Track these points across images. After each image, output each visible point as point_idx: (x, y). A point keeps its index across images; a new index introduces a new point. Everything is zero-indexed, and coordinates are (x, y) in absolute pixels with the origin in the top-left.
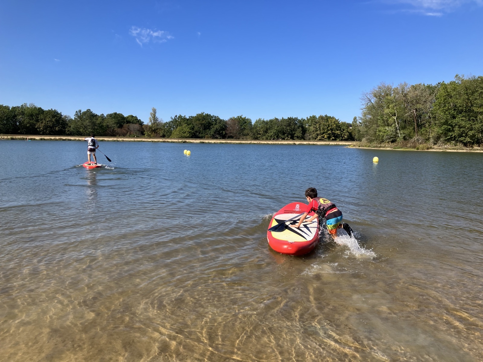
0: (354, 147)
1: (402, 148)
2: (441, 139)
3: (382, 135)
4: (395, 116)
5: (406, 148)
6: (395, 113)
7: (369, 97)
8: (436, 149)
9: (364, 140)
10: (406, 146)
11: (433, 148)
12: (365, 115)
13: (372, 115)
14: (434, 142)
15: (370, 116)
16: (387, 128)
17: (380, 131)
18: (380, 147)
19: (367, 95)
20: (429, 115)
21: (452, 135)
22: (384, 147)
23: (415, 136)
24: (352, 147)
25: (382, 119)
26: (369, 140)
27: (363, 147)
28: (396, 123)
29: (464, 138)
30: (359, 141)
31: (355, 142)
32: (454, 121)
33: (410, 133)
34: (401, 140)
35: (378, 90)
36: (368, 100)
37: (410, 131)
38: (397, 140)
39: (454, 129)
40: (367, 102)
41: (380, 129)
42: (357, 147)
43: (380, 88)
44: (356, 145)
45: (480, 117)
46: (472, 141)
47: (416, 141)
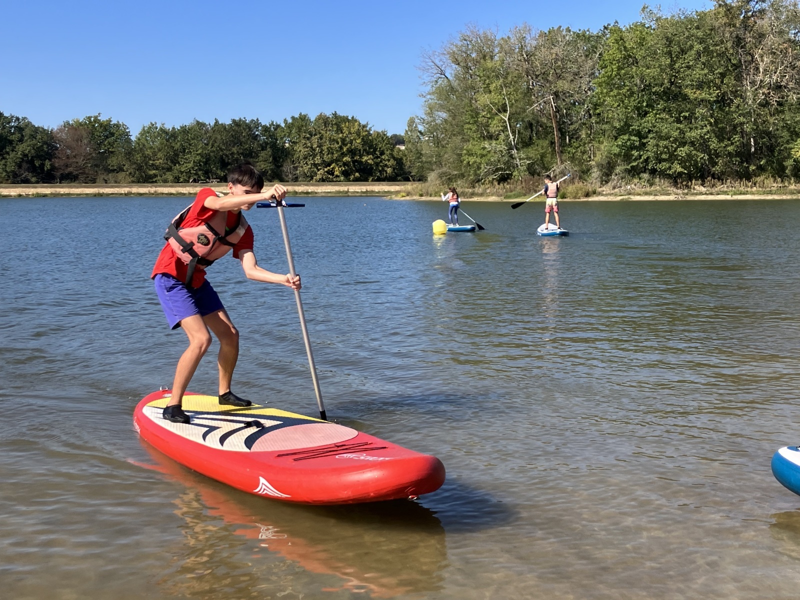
0: (408, 198)
1: (524, 195)
2: (618, 169)
3: (475, 162)
4: (505, 111)
6: (505, 105)
7: (439, 64)
8: (606, 195)
9: (432, 176)
11: (600, 194)
12: (431, 110)
13: (449, 111)
14: (601, 178)
15: (444, 115)
16: (486, 144)
17: (470, 154)
18: (473, 194)
19: (435, 58)
20: (587, 107)
21: (640, 156)
22: (482, 194)
23: (557, 163)
24: (403, 198)
25: (476, 122)
26: (445, 178)
27: (431, 196)
28: (507, 131)
29: (668, 165)
30: (419, 180)
31: (410, 183)
32: (645, 122)
33: (543, 156)
34: (522, 174)
35: (460, 44)
36: (436, 71)
37: (543, 151)
38: (511, 175)
39: (645, 141)
40: (435, 76)
41: (470, 147)
42: (416, 198)
43: (465, 40)
44: (413, 192)
45: (701, 111)
46: (685, 171)
47: (557, 177)
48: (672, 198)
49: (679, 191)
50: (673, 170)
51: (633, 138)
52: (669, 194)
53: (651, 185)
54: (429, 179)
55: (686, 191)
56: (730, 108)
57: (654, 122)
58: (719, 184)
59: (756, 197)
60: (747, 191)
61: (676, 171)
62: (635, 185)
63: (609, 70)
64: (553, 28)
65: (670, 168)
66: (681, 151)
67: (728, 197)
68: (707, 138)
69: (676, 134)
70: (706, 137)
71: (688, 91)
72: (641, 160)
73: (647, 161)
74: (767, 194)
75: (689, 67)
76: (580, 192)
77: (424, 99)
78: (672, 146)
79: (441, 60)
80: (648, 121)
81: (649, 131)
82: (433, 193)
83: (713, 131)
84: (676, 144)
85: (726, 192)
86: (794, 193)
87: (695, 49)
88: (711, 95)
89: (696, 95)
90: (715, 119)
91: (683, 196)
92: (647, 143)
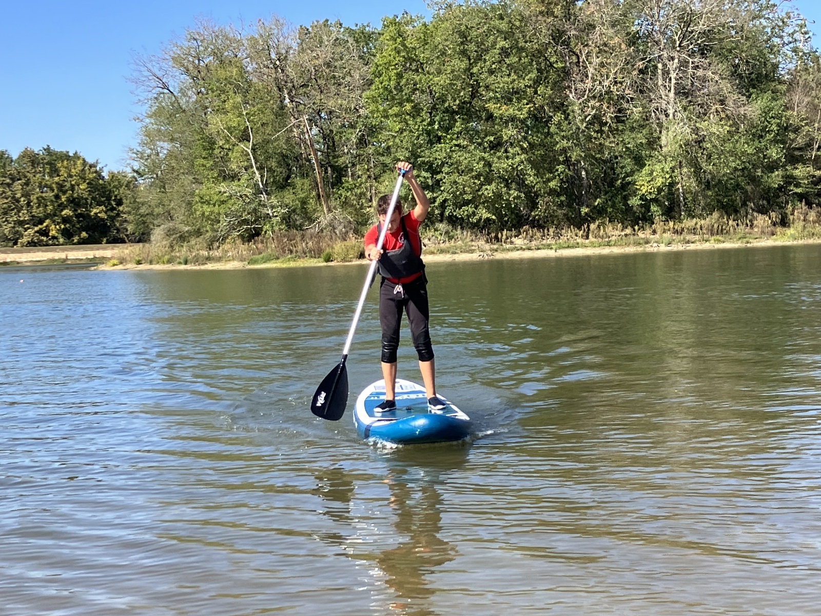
0: (120, 267)
1: (278, 258)
3: (212, 212)
4: (249, 141)
5: (289, 260)
6: (246, 131)
7: (159, 74)
9: (157, 234)
10: (291, 252)
12: (151, 137)
13: (172, 140)
15: (167, 146)
16: (223, 187)
17: (204, 201)
18: (209, 259)
19: (153, 66)
20: (360, 131)
21: (434, 200)
22: (220, 258)
23: (323, 211)
24: (116, 267)
25: (211, 155)
26: (174, 236)
27: (151, 263)
28: (252, 167)
29: (471, 210)
30: (139, 241)
31: (125, 245)
32: (437, 151)
33: (304, 202)
34: (276, 228)
35: (186, 44)
36: (154, 84)
37: (303, 196)
38: (261, 229)
39: (438, 177)
40: (154, 91)
41: (204, 191)
42: (131, 266)
43: (195, 39)
44: (128, 259)
45: (509, 132)
46: (494, 217)
47: (325, 231)
48: (475, 257)
49: (487, 247)
50: (477, 217)
51: (424, 174)
52: (472, 251)
53: (451, 238)
54: (153, 238)
55: (495, 247)
56: (549, 128)
57: (448, 150)
58: (539, 235)
59: (589, 252)
60: (578, 244)
61: (480, 219)
62: (429, 240)
63: (385, 79)
64: (318, 22)
65: (474, 214)
66: (487, 189)
67: (551, 253)
68: (522, 169)
69: (479, 167)
70: (519, 168)
71: (491, 106)
72: (436, 204)
73: (443, 205)
74: (604, 245)
75: (491, 72)
76: (351, 252)
77: (140, 125)
78: (474, 183)
79: (160, 69)
80: (441, 150)
81: (443, 164)
82: (156, 258)
83: (529, 161)
84: (479, 180)
85: (549, 245)
86: (640, 244)
87: (498, 47)
88: (521, 110)
89: (501, 112)
90: (529, 143)
91: (489, 253)
92: (441, 180)
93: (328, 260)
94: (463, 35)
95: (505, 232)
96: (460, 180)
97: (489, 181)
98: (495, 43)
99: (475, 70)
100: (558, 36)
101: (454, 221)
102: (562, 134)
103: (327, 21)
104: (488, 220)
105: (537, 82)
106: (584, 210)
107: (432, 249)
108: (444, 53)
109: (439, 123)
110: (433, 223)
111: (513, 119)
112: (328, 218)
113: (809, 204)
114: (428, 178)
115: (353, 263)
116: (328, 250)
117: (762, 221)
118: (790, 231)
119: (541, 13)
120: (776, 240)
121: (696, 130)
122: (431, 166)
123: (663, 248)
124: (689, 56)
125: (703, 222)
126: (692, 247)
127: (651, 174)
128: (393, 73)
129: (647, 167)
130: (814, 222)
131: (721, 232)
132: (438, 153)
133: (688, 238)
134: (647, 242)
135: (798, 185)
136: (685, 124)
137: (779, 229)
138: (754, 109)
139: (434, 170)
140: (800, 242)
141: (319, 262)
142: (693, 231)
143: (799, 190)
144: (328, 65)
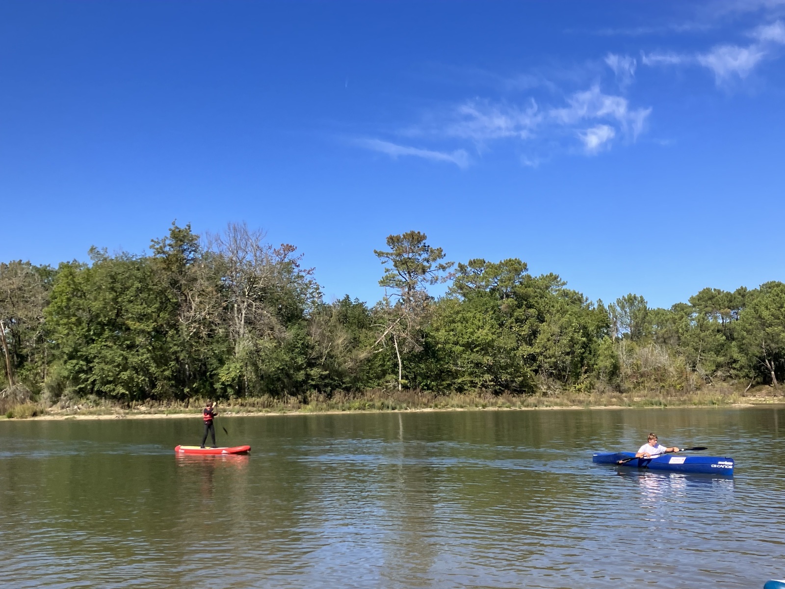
8: (53, 415)
11: (48, 413)
14: (51, 398)
20: (39, 333)
21: (86, 380)
23: (9, 383)
29: (112, 387)
32: (91, 348)
39: (91, 365)
45: (140, 339)
46: (127, 392)
47: (9, 397)
48: (113, 417)
49: (122, 411)
50: (116, 392)
52: (112, 414)
53: (97, 405)
55: (127, 411)
56: (166, 338)
57: (99, 348)
59: (188, 416)
60: (181, 411)
61: (118, 393)
62: (83, 405)
63: (59, 301)
64: (14, 261)
65: (114, 390)
68: (147, 363)
69: (119, 360)
71: (129, 322)
72: (89, 382)
76: (27, 412)
78: (115, 370)
80: (94, 348)
84: (119, 368)
85: (163, 411)
87: (135, 286)
88: (149, 326)
90: (153, 347)
91: (123, 415)
92: (93, 367)
93: (10, 416)
94: (114, 278)
95: (134, 402)
96: (106, 367)
97: (125, 369)
98: (133, 285)
99: (119, 300)
100: (174, 283)
101: (100, 394)
102: (175, 342)
103: (21, 261)
104: (123, 394)
105: (160, 310)
106: (186, 390)
107: (84, 412)
108: (100, 288)
109: (94, 331)
110: (86, 394)
111: (143, 331)
112: (12, 389)
113: (320, 391)
114: (84, 365)
115: (28, 419)
116: (11, 410)
117: (293, 400)
118: (309, 407)
119: (164, 269)
120: (300, 412)
121: (256, 345)
122: (87, 358)
123: (234, 415)
124: (253, 301)
125: (258, 400)
126: (252, 414)
127: (229, 369)
128: (64, 298)
129: (226, 365)
130: (322, 402)
131: (269, 406)
132: (92, 350)
133: (249, 409)
134: (225, 411)
135: (313, 380)
136: (250, 341)
137: (302, 405)
138: (289, 334)
139: (88, 361)
140: (315, 413)
141: (3, 418)
142: (253, 405)
143: (314, 383)
144: (20, 289)
